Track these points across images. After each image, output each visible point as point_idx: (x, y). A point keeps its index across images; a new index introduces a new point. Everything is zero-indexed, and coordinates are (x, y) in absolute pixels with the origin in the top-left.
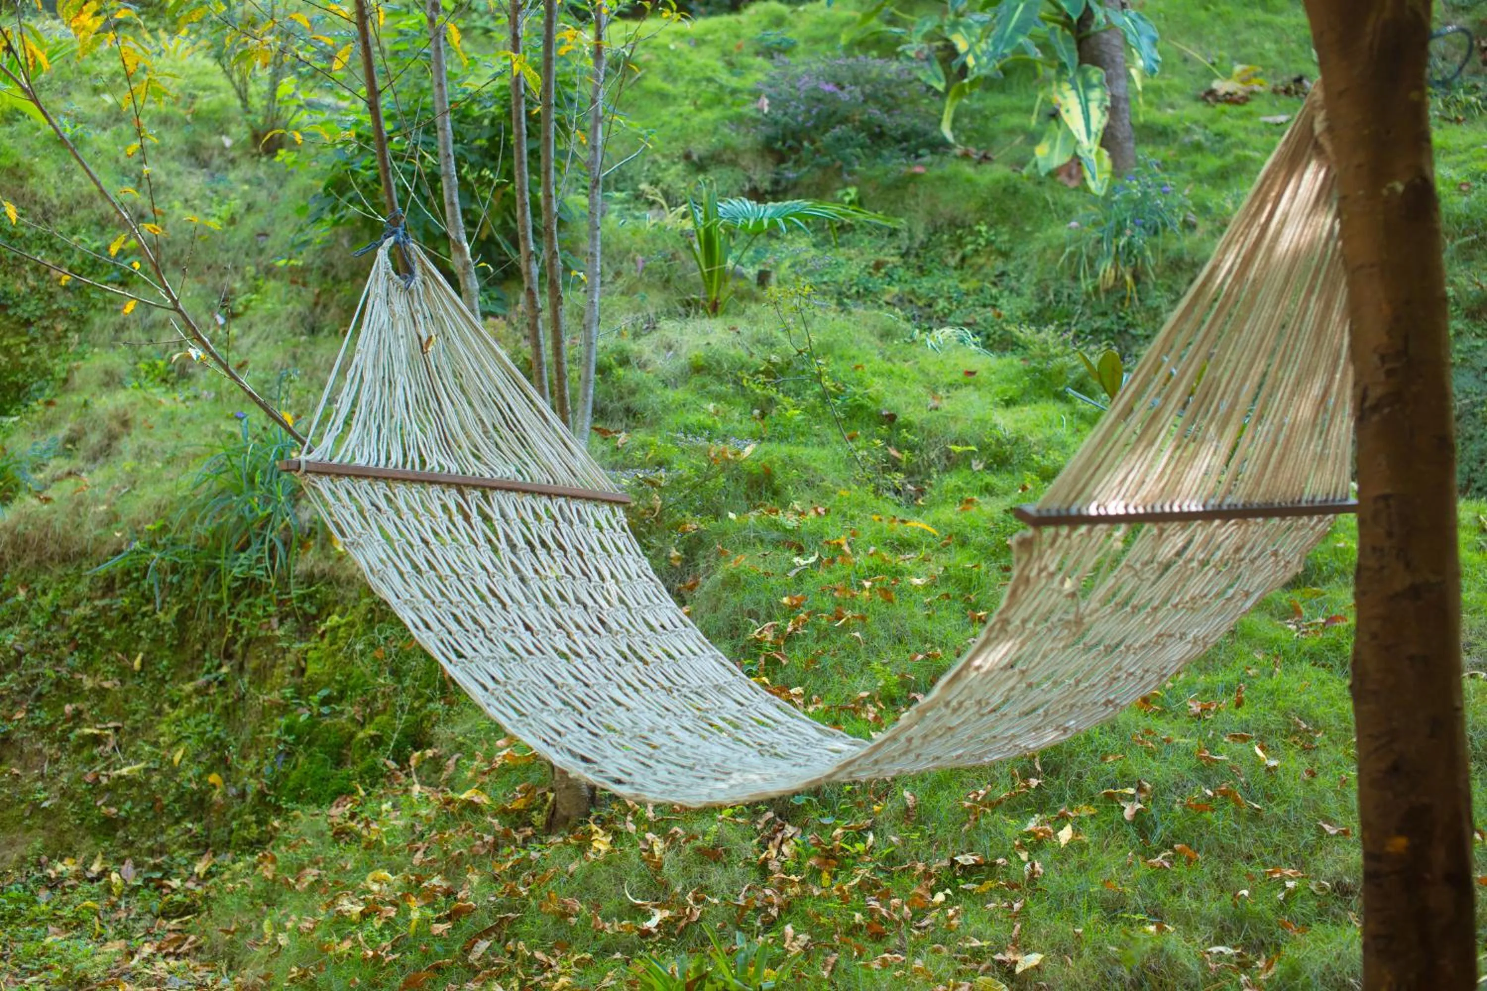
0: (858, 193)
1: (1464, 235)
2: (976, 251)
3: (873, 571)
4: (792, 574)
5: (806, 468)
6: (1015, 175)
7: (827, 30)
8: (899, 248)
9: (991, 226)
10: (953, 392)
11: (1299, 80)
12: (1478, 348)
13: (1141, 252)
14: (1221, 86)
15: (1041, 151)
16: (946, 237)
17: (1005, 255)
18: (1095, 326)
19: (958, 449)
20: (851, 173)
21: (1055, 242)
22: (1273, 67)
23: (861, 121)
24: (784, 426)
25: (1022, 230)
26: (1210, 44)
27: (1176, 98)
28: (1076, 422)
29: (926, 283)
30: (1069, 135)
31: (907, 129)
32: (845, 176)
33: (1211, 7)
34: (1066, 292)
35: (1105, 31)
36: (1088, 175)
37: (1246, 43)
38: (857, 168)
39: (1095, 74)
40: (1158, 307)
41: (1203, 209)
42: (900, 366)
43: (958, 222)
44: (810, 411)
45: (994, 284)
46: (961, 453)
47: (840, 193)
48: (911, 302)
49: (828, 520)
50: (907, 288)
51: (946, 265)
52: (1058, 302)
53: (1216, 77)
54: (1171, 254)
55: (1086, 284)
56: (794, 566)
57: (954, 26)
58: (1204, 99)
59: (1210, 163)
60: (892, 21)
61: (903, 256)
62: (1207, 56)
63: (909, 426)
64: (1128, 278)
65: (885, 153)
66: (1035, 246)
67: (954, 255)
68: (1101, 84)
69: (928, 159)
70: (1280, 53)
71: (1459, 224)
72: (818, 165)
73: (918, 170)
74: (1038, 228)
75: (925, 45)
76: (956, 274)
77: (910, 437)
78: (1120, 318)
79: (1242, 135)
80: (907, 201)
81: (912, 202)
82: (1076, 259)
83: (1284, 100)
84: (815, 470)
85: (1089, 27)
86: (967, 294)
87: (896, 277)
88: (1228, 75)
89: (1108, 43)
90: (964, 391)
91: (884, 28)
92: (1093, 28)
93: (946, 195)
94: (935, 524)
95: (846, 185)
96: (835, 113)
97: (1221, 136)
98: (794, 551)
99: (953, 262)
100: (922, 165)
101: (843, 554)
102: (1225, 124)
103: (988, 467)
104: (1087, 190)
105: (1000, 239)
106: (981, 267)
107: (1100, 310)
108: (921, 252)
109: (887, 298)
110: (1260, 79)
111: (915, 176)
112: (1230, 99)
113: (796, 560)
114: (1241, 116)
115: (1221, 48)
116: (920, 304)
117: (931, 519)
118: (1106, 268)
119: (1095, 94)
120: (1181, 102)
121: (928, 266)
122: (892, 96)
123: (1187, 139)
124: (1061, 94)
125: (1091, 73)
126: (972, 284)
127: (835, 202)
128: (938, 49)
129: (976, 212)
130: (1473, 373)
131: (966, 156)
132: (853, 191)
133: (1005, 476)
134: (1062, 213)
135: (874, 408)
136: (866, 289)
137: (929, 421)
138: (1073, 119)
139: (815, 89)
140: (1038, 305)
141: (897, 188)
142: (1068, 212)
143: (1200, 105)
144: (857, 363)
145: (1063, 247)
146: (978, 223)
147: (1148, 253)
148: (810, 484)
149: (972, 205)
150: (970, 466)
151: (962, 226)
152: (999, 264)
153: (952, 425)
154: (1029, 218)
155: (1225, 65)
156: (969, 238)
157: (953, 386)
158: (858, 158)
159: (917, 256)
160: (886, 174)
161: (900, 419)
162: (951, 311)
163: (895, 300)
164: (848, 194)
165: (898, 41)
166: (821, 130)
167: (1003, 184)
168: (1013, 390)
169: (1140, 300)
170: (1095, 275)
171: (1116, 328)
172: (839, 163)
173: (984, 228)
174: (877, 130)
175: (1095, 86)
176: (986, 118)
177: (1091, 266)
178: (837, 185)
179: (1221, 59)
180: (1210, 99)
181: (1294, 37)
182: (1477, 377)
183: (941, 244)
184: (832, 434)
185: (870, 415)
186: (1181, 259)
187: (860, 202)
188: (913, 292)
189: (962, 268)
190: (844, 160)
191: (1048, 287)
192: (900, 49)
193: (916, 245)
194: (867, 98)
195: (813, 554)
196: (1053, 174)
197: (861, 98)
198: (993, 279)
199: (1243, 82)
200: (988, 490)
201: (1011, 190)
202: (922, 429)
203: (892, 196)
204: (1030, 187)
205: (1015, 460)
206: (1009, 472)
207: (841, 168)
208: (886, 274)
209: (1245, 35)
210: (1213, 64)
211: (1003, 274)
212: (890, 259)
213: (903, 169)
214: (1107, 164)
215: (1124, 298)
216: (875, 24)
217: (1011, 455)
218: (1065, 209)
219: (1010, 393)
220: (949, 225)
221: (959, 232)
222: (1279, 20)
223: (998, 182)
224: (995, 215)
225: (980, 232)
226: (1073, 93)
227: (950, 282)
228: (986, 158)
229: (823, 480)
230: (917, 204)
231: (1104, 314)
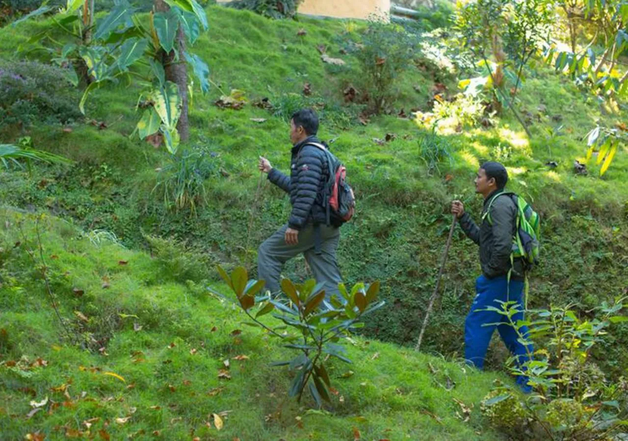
0: (31, 140)
1: (372, 193)
2: (100, 179)
3: (90, 413)
4: (31, 414)
5: (29, 329)
6: (124, 138)
7: (9, 45)
8: (54, 174)
9: (110, 166)
10: (114, 276)
11: (266, 100)
12: (381, 253)
13: (200, 189)
14: (226, 99)
15: (141, 125)
16: (82, 170)
17: (118, 183)
18: (172, 228)
19: (124, 316)
20: (28, 129)
21: (150, 179)
22: (250, 92)
23: (34, 99)
24: (10, 297)
25: (128, 170)
26: (217, 76)
27: (203, 103)
28: (193, 299)
29: (71, 196)
30: (157, 118)
31: (60, 106)
32: (24, 130)
33: (217, 57)
34: (155, 208)
35: (178, 63)
36: (167, 142)
37: (234, 78)
38: (32, 126)
39: (174, 87)
40: (208, 220)
41: (229, 166)
42: (79, 257)
43: (90, 162)
44: (27, 286)
45: (111, 199)
46: (125, 318)
47: (20, 139)
48: (62, 206)
49: (50, 371)
50: (60, 198)
51: (82, 186)
52: (151, 213)
53: (222, 94)
54: (215, 191)
55: (167, 204)
56: (31, 408)
57: (85, 51)
58: (216, 105)
59: (229, 141)
60: (45, 43)
61: (56, 179)
62: (217, 83)
63: (91, 299)
64: (192, 202)
65: (49, 118)
66: (137, 180)
67: (86, 180)
68: (177, 94)
69: (74, 124)
70: (252, 85)
71: (369, 187)
72: (8, 122)
73: (68, 130)
74: (138, 169)
75: (67, 60)
76: (87, 192)
77: (92, 306)
78: (186, 224)
79: (242, 127)
80: (60, 147)
81: (64, 148)
82: (161, 190)
83: (258, 110)
84: (35, 330)
85: (170, 60)
86: (95, 204)
87: (53, 191)
88: (228, 94)
89: (179, 70)
90: (121, 275)
91: (42, 47)
92: (173, 62)
93: (84, 146)
94: (120, 373)
95: (23, 135)
96: (18, 92)
97: (233, 126)
98: (30, 396)
99: (86, 184)
100: (70, 127)
101: (66, 399)
102: (233, 120)
103: (144, 328)
104: (166, 150)
105: (115, 174)
106: (104, 188)
107: (174, 219)
108: (68, 177)
109: (48, 203)
110: (244, 98)
111: (65, 133)
112: (230, 105)
113: (33, 403)
114: (239, 116)
115: (223, 79)
116: (68, 208)
117: (117, 368)
118: (180, 196)
119: (174, 99)
120: (206, 106)
121: (71, 186)
122: (52, 86)
123: (213, 126)
124: (155, 96)
125: (172, 86)
126: (98, 198)
127: (16, 144)
128: (73, 63)
129: (102, 157)
130: (379, 267)
131: (92, 124)
132: (28, 139)
133: (156, 335)
134: (152, 162)
135: (68, 285)
136: (35, 197)
137: (104, 296)
138: (161, 110)
139: (8, 77)
140: (139, 214)
141: (55, 139)
142: (155, 162)
143: (215, 108)
144: (53, 254)
145: (154, 182)
146: (102, 163)
147: (204, 189)
148: (32, 340)
149: (100, 153)
150: (133, 328)
151: (93, 164)
152: (114, 188)
153: (119, 298)
154: (133, 164)
155: (226, 88)
156: (96, 172)
157: (113, 271)
158: (32, 120)
159: (65, 179)
160: (49, 131)
161: (86, 294)
162: (86, 214)
163: (53, 206)
164: (25, 140)
165: (50, 56)
166: (10, 102)
167: (118, 143)
168: (151, 276)
169: (198, 215)
170: (172, 199)
171: (184, 230)
172: (20, 122)
173: (106, 167)
174: (44, 105)
175: (173, 94)
176: (101, 103)
177: (170, 194)
178: (19, 134)
179: (223, 84)
180: (219, 105)
181: (258, 77)
182: (381, 269)
183: (79, 174)
184: (42, 303)
185: (65, 290)
186: (221, 194)
187: (32, 145)
188: (63, 200)
189: (91, 189)
190: (23, 120)
191: (144, 204)
192: (52, 60)
193: (65, 173)
194: (39, 86)
195: (44, 398)
196: (146, 139)
197: (35, 86)
198: (110, 196)
199: (235, 98)
200: (147, 345)
201: (123, 147)
202: (100, 301)
203: (52, 144)
204: (132, 146)
205: (161, 324)
206: (156, 332)
207: (21, 124)
208: (47, 188)
209: (234, 74)
210: (220, 87)
211: (116, 194)
212: (50, 180)
213: (59, 128)
214: (177, 137)
215: (189, 213)
216: (37, 44)
217: (159, 321)
218: (154, 160)
219: (149, 278)
220: (84, 163)
221: (90, 168)
222: (251, 68)
223: (115, 142)
224: (113, 160)
225: (104, 169)
226: (161, 96)
227: (85, 197)
228: (103, 126)
229: (40, 338)
230: (67, 150)
231: (177, 222)
